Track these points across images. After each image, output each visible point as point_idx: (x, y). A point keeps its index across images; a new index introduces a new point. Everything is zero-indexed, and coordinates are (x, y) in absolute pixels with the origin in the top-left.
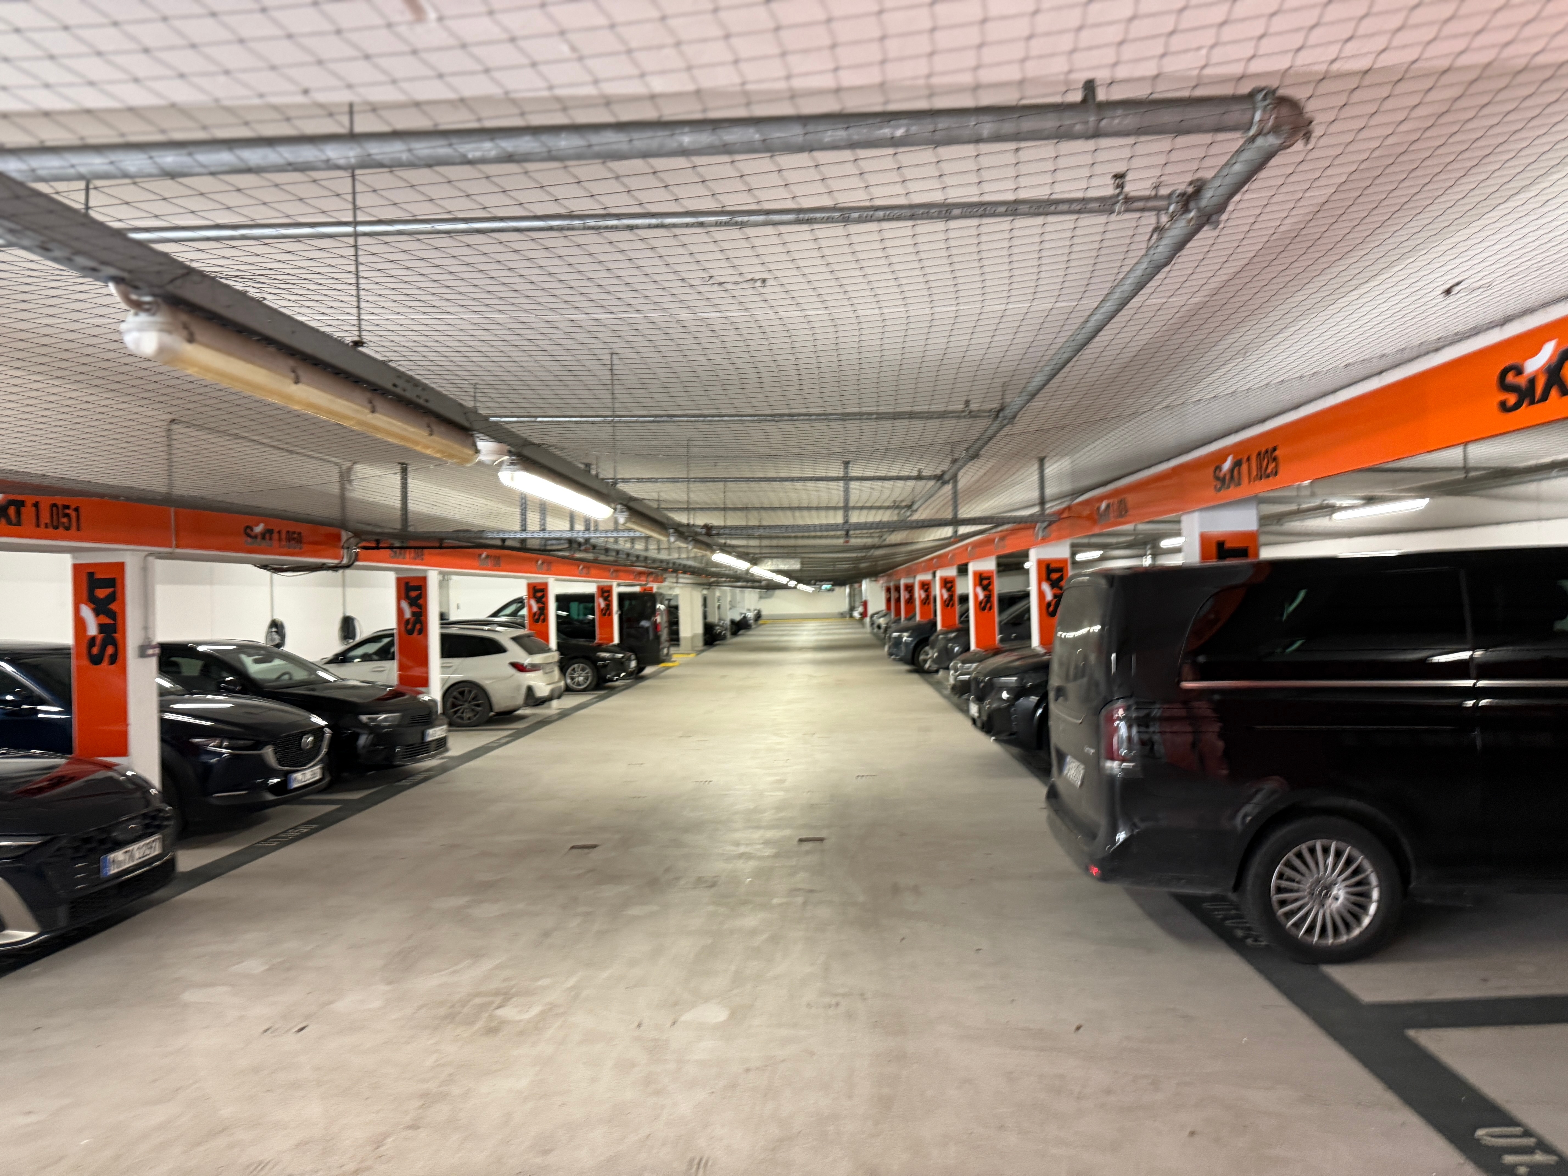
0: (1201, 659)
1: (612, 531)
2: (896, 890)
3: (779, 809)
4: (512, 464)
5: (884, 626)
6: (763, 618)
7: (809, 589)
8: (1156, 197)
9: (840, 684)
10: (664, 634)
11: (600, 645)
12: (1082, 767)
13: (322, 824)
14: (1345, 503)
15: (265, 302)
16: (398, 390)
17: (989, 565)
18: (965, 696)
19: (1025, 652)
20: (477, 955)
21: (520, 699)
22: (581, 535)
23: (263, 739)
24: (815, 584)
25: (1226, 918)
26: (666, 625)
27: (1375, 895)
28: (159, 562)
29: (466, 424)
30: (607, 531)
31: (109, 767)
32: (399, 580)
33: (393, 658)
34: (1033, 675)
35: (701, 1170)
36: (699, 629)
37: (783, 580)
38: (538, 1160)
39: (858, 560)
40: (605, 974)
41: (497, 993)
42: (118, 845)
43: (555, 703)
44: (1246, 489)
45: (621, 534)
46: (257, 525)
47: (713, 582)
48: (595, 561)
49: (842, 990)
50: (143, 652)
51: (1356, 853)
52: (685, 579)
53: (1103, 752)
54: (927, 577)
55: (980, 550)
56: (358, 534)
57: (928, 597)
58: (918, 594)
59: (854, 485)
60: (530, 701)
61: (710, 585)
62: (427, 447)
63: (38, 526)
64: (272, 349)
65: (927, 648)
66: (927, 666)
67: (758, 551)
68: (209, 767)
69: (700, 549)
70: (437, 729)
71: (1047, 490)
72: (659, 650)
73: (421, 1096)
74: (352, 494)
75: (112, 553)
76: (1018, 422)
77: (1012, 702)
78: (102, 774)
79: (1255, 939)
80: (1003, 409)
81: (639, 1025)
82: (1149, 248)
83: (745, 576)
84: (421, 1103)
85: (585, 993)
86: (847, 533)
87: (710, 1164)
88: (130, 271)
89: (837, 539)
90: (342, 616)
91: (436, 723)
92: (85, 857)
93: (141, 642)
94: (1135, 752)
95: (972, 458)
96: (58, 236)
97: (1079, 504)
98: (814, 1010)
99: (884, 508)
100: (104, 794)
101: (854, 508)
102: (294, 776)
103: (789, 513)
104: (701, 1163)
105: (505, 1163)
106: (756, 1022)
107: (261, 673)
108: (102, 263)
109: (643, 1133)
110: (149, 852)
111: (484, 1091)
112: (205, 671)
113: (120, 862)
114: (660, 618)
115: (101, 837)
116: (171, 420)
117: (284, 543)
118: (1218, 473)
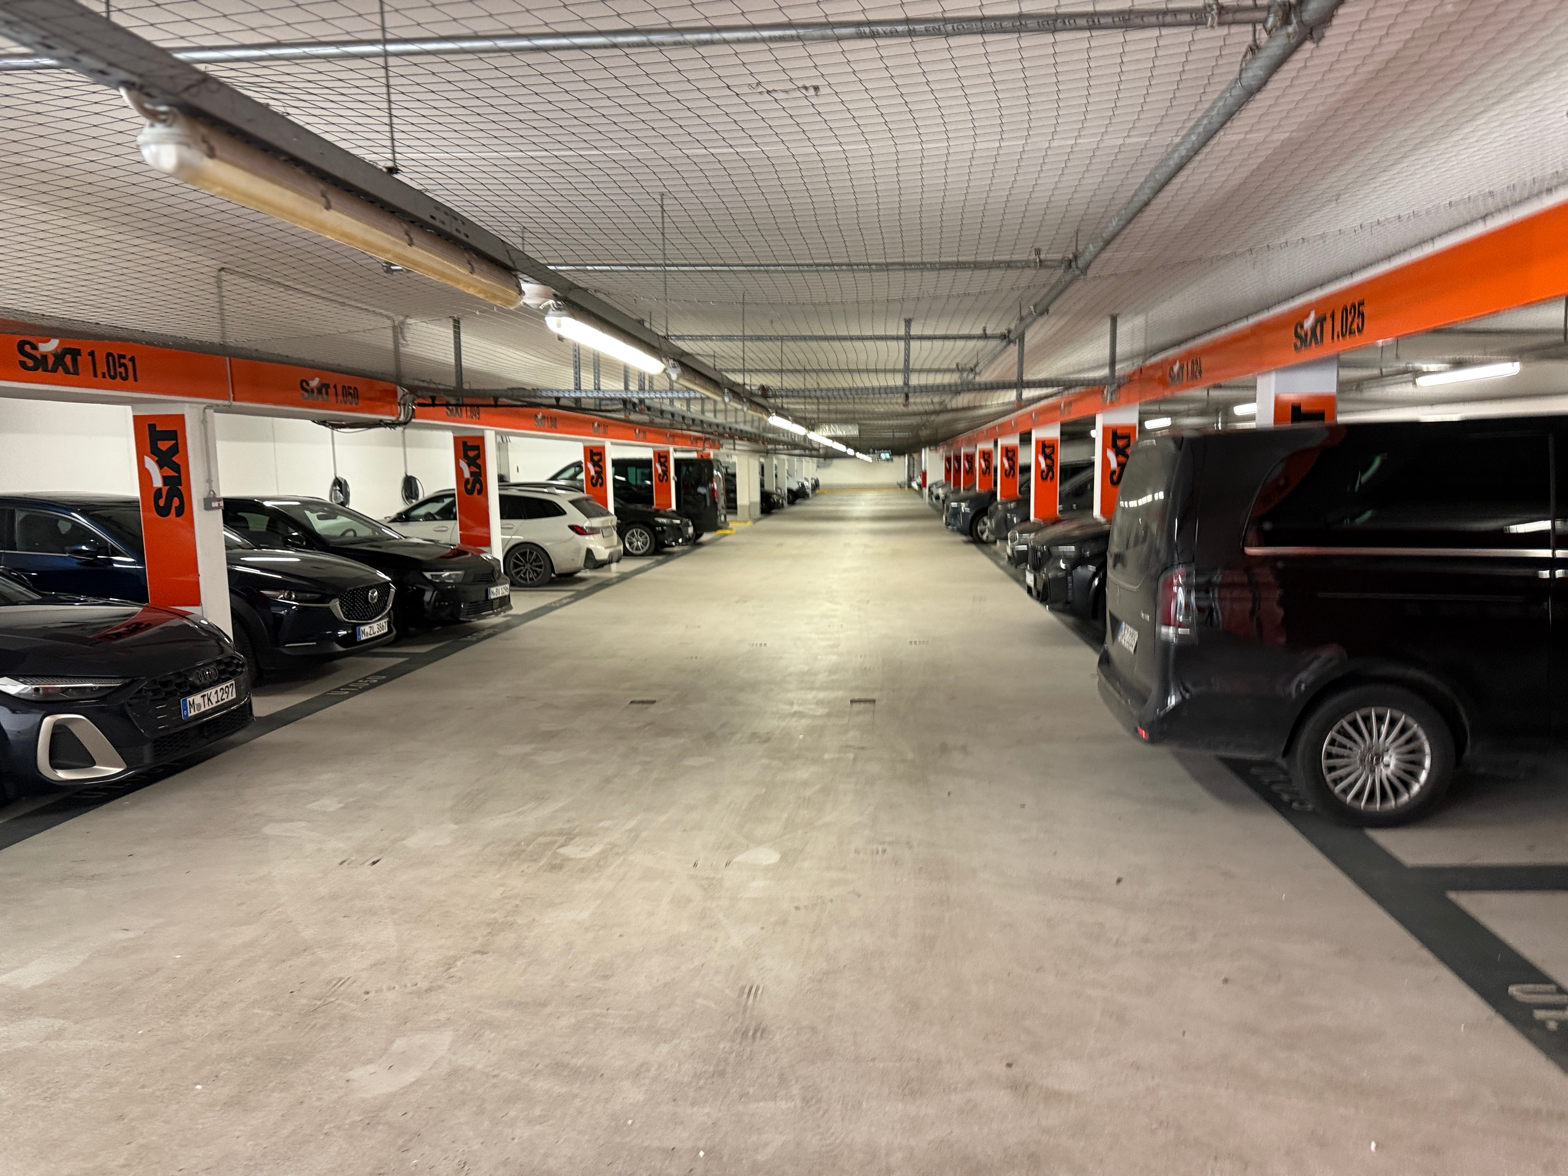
0: (1267, 526)
1: (666, 392)
2: (944, 749)
3: (833, 670)
4: (558, 309)
5: (942, 496)
6: (821, 487)
7: (867, 458)
8: (1256, 8)
9: (895, 554)
10: (721, 501)
11: (658, 510)
12: (1136, 633)
13: (390, 675)
14: (1433, 367)
15: (289, 117)
16: (437, 223)
17: (1052, 433)
18: (1022, 566)
19: (1085, 521)
20: (541, 798)
21: (580, 561)
22: (635, 395)
23: (329, 592)
24: (874, 453)
25: (1272, 783)
26: (723, 492)
27: (1427, 763)
28: (217, 416)
29: (510, 264)
30: (661, 392)
31: (183, 615)
32: (456, 439)
33: (455, 519)
34: (1093, 545)
35: (752, 997)
36: (757, 498)
37: (841, 448)
38: (599, 985)
39: (918, 427)
40: (663, 818)
41: (561, 833)
42: (196, 689)
43: (614, 566)
44: (1329, 348)
45: (675, 395)
46: (313, 379)
47: (772, 449)
48: (651, 423)
49: (888, 839)
50: (208, 505)
51: (1410, 721)
52: (742, 445)
53: (1159, 618)
54: (988, 446)
55: (1044, 417)
56: (413, 390)
57: (988, 467)
58: (979, 463)
59: (914, 344)
60: (589, 564)
61: (767, 453)
62: (469, 285)
63: (95, 375)
64: (300, 170)
65: (985, 519)
66: (984, 537)
67: (815, 416)
68: (279, 619)
69: (756, 411)
70: (499, 587)
71: (1119, 350)
72: (717, 517)
73: (489, 924)
74: (406, 349)
75: (170, 405)
76: (1091, 273)
77: (1069, 572)
78: (177, 622)
79: (1302, 803)
80: (1076, 257)
81: (695, 865)
82: (1241, 71)
83: (802, 443)
84: (489, 930)
85: (644, 834)
86: (907, 397)
87: (759, 992)
88: (140, 75)
89: (896, 404)
90: (403, 475)
91: (498, 581)
92: (164, 699)
93: (206, 495)
94: (1192, 619)
95: (1041, 314)
96: (58, 31)
97: (1152, 367)
98: (861, 856)
99: (945, 371)
100: (181, 641)
101: (914, 371)
102: (362, 628)
103: (848, 376)
104: (751, 991)
105: (567, 986)
106: (806, 864)
107: (326, 529)
108: (110, 64)
109: (697, 962)
110: (225, 696)
111: (547, 921)
112: (271, 525)
113: (199, 705)
114: (717, 485)
115: (178, 681)
116: (219, 267)
117: (340, 398)
118: (1299, 330)
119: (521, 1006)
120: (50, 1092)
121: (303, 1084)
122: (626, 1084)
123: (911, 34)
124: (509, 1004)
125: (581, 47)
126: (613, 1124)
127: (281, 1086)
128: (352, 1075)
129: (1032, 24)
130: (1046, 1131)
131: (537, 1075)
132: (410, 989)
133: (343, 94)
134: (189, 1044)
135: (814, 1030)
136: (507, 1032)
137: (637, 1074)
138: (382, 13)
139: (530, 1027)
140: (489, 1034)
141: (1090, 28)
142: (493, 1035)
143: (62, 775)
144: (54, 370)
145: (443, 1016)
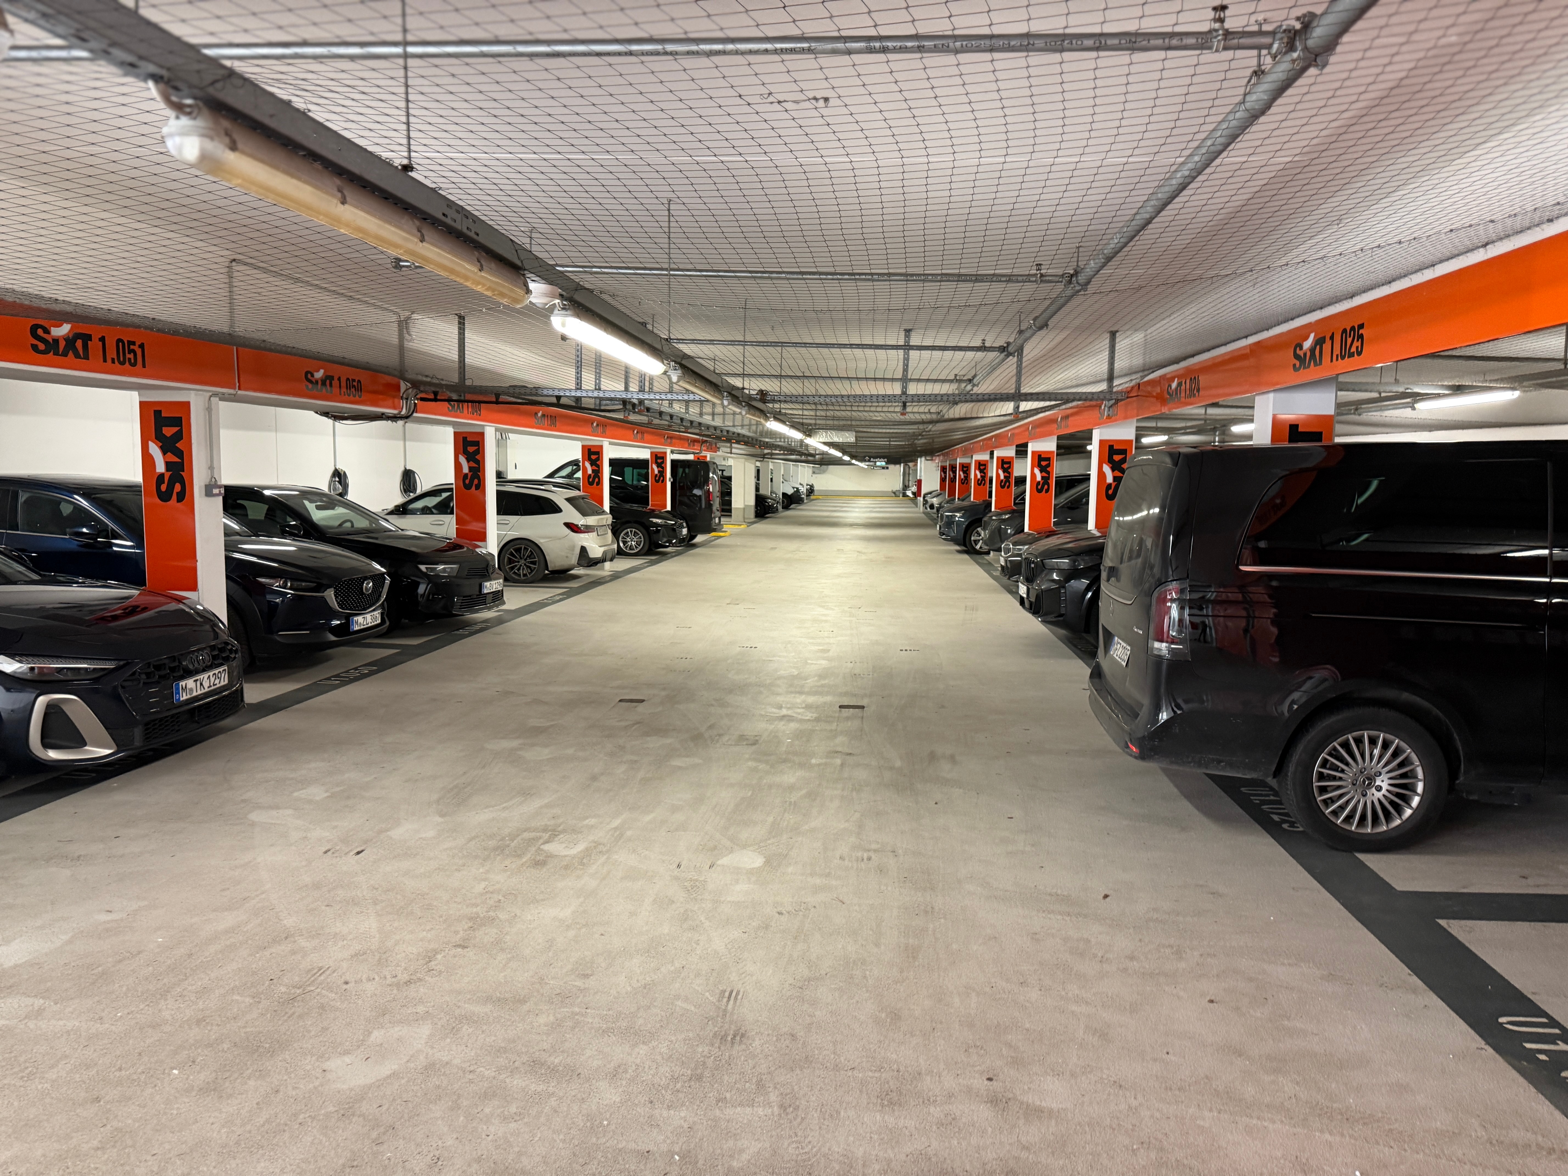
0: (1262, 544)
1: (666, 393)
2: (933, 757)
3: (823, 675)
4: (564, 309)
5: (936, 505)
6: (816, 493)
7: (862, 465)
8: (1261, 33)
9: (889, 561)
10: (716, 504)
11: (653, 510)
12: (1129, 647)
13: (381, 666)
14: (1431, 391)
15: (310, 114)
16: (448, 221)
17: (1049, 445)
18: (1014, 578)
19: (1080, 534)
20: (526, 793)
21: (574, 559)
22: (635, 396)
23: (325, 582)
24: (869, 461)
25: (1264, 804)
26: (718, 494)
27: (1420, 788)
28: (222, 404)
29: (519, 263)
30: (660, 393)
31: (180, 600)
32: (456, 434)
33: (452, 513)
34: (1087, 558)
35: (731, 1002)
36: (752, 501)
37: (838, 454)
38: (579, 983)
39: (915, 436)
40: (648, 818)
41: (545, 830)
42: (189, 673)
43: (607, 565)
44: (1328, 368)
45: (675, 397)
46: (318, 371)
47: (768, 454)
48: (649, 424)
49: (874, 846)
50: (209, 491)
51: (1403, 745)
52: (738, 449)
53: (1152, 633)
54: (984, 457)
55: (1041, 429)
56: (416, 385)
57: (983, 477)
59: (913, 354)
60: (583, 562)
61: (763, 457)
62: (478, 283)
63: (105, 361)
64: (317, 165)
65: (979, 529)
66: (978, 547)
67: (813, 422)
68: (273, 607)
69: (753, 415)
70: (493, 582)
71: (1117, 365)
72: (711, 519)
73: (471, 919)
74: (411, 344)
75: (176, 392)
76: (1091, 288)
77: (1062, 584)
78: (173, 606)
79: (1292, 824)
80: (1076, 273)
81: (679, 866)
82: (1245, 95)
83: (799, 449)
84: (470, 924)
85: (629, 833)
86: (904, 406)
87: (740, 997)
88: (169, 69)
89: (893, 412)
90: (403, 469)
91: (492, 576)
92: (158, 682)
93: (207, 482)
94: (1186, 634)
95: (1040, 328)
96: (92, 24)
97: (1149, 382)
98: (846, 862)
99: (944, 381)
100: (175, 625)
101: (911, 380)
102: (356, 618)
103: (847, 383)
104: (731, 995)
105: (547, 983)
106: (790, 869)
107: (323, 519)
108: (141, 58)
109: (677, 965)
110: (217, 681)
111: (529, 917)
112: (270, 514)
113: (191, 690)
114: (713, 488)
115: (172, 665)
116: (232, 257)
117: (344, 390)
118: (1298, 351)
119: (500, 1002)
120: (27, 1071)
121: (279, 1073)
122: (603, 1085)
123: (920, 49)
124: (488, 999)
125: (599, 54)
126: (588, 1124)
127: (257, 1074)
128: (328, 1065)
129: (1039, 43)
130: (1026, 1148)
131: (514, 1071)
132: (389, 980)
133: (364, 93)
134: (167, 1028)
135: (793, 1036)
136: (485, 1028)
137: (614, 1075)
138: (404, 15)
139: (509, 1023)
140: (466, 1029)
141: (1098, 49)
142: (470, 1030)
143: (53, 755)
144: (65, 354)
145: (421, 1009)
